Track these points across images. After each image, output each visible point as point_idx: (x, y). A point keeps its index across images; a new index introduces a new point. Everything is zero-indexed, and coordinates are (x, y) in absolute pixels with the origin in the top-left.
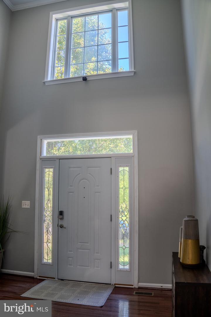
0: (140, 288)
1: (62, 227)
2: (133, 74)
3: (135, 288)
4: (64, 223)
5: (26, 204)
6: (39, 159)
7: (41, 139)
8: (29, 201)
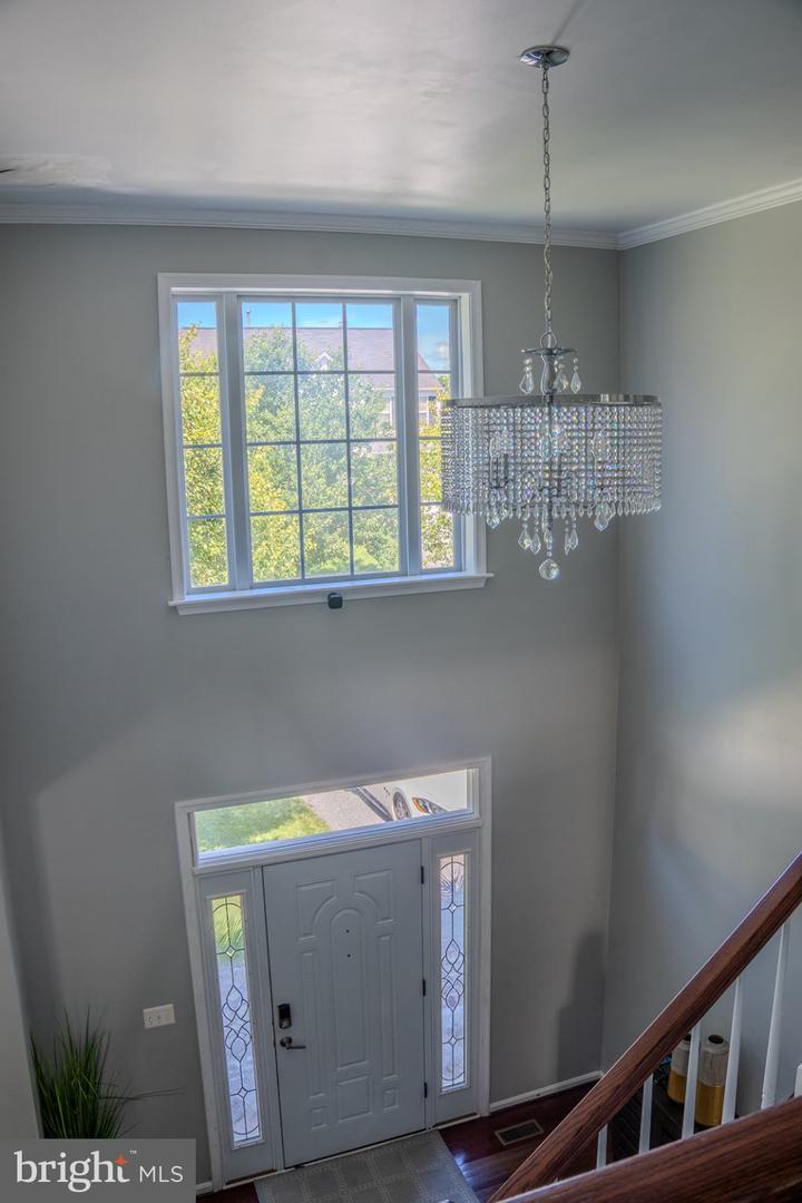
0: (495, 1115)
1: (287, 1043)
2: (482, 585)
3: (481, 1118)
4: (296, 1032)
5: (160, 1015)
6: (191, 878)
7: (188, 814)
8: (171, 1005)
